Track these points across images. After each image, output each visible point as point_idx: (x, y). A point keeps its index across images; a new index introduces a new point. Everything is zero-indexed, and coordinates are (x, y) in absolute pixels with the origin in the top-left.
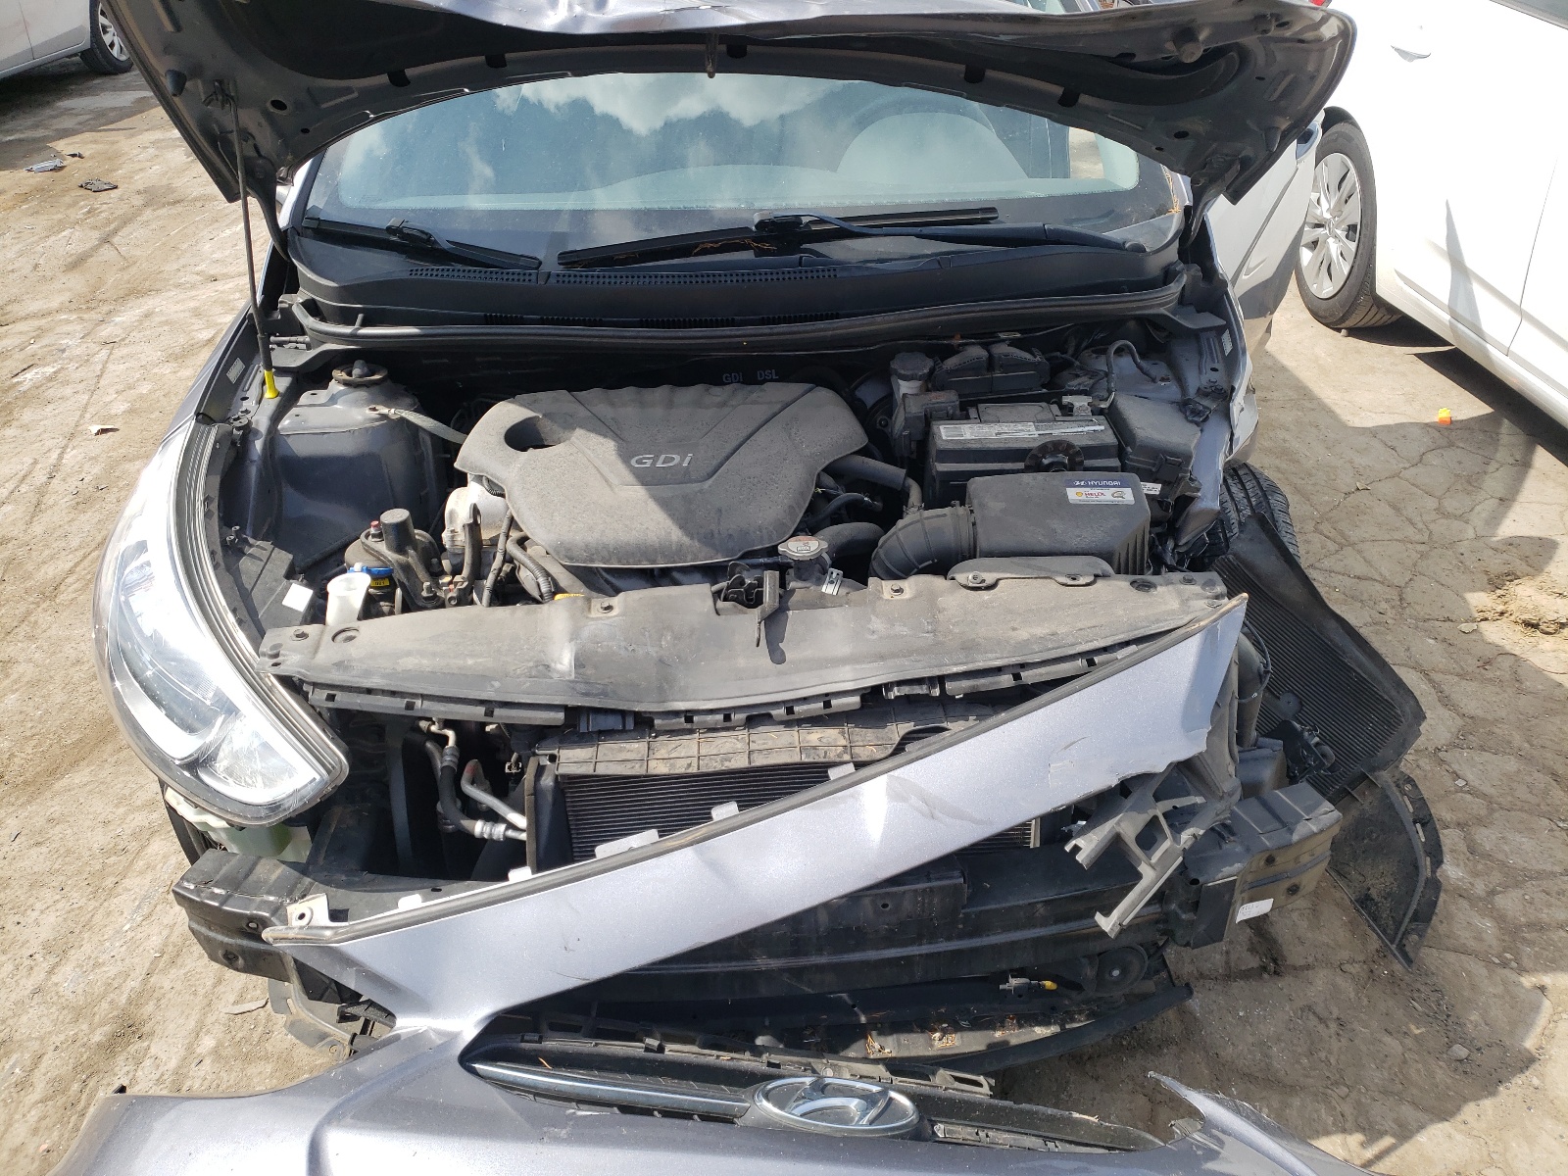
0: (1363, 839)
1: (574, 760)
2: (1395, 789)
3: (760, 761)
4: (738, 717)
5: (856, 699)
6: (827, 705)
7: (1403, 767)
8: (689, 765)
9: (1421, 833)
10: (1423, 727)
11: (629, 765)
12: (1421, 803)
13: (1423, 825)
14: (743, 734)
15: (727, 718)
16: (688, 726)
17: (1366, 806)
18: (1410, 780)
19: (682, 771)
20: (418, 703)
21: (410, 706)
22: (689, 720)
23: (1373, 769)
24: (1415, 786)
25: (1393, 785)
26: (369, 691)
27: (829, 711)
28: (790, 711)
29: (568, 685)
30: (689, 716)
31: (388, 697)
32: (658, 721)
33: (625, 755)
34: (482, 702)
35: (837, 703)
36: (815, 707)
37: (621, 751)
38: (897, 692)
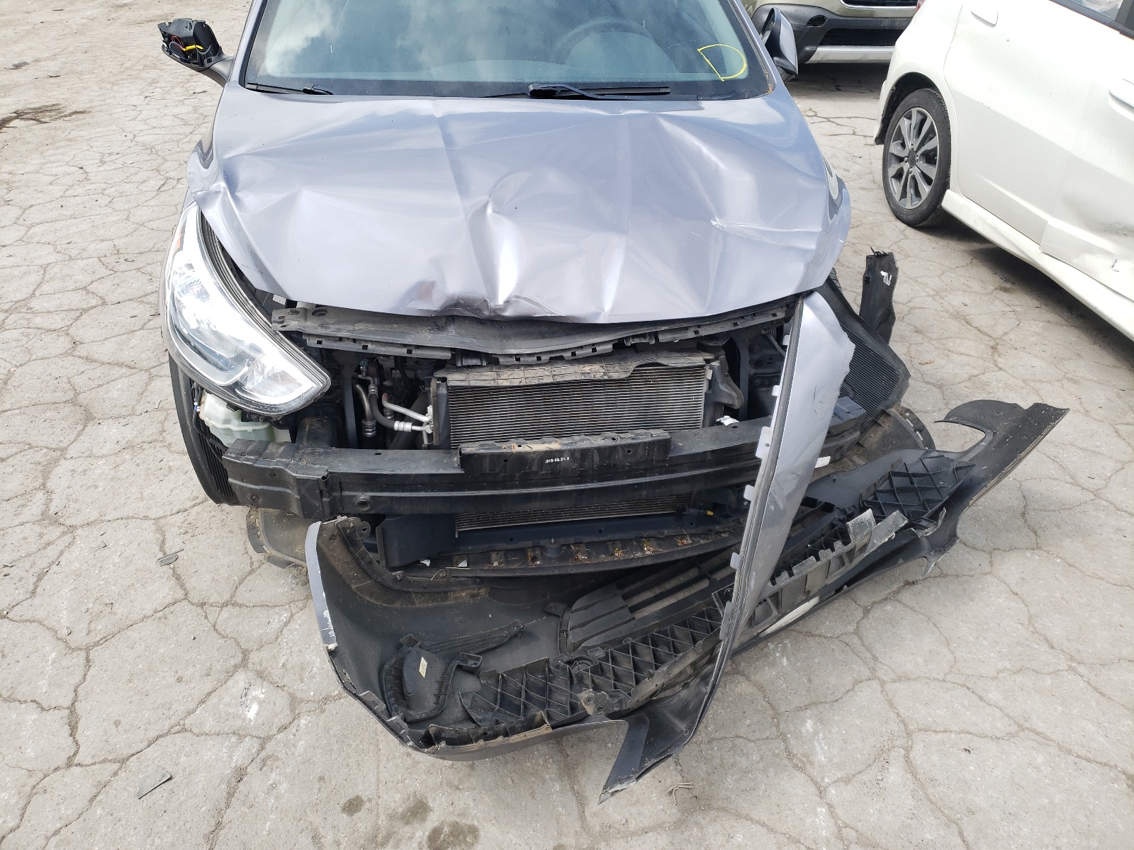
0: (888, 445)
1: (456, 379)
2: (900, 416)
3: (559, 379)
4: (545, 358)
5: (610, 347)
6: (594, 350)
7: (903, 404)
8: (521, 382)
9: (920, 436)
10: (910, 381)
11: (487, 382)
12: (917, 421)
13: (920, 432)
14: (548, 368)
15: (539, 359)
16: (518, 363)
17: (886, 428)
18: (908, 410)
19: (517, 384)
20: (370, 346)
21: (365, 347)
22: (518, 360)
23: (888, 407)
24: (911, 412)
25: (898, 414)
26: (341, 339)
27: (595, 353)
28: (574, 354)
29: (452, 338)
30: (518, 357)
31: (352, 343)
32: (501, 360)
33: (484, 378)
34: (405, 345)
35: (600, 349)
36: (588, 351)
37: (482, 375)
38: (632, 342)
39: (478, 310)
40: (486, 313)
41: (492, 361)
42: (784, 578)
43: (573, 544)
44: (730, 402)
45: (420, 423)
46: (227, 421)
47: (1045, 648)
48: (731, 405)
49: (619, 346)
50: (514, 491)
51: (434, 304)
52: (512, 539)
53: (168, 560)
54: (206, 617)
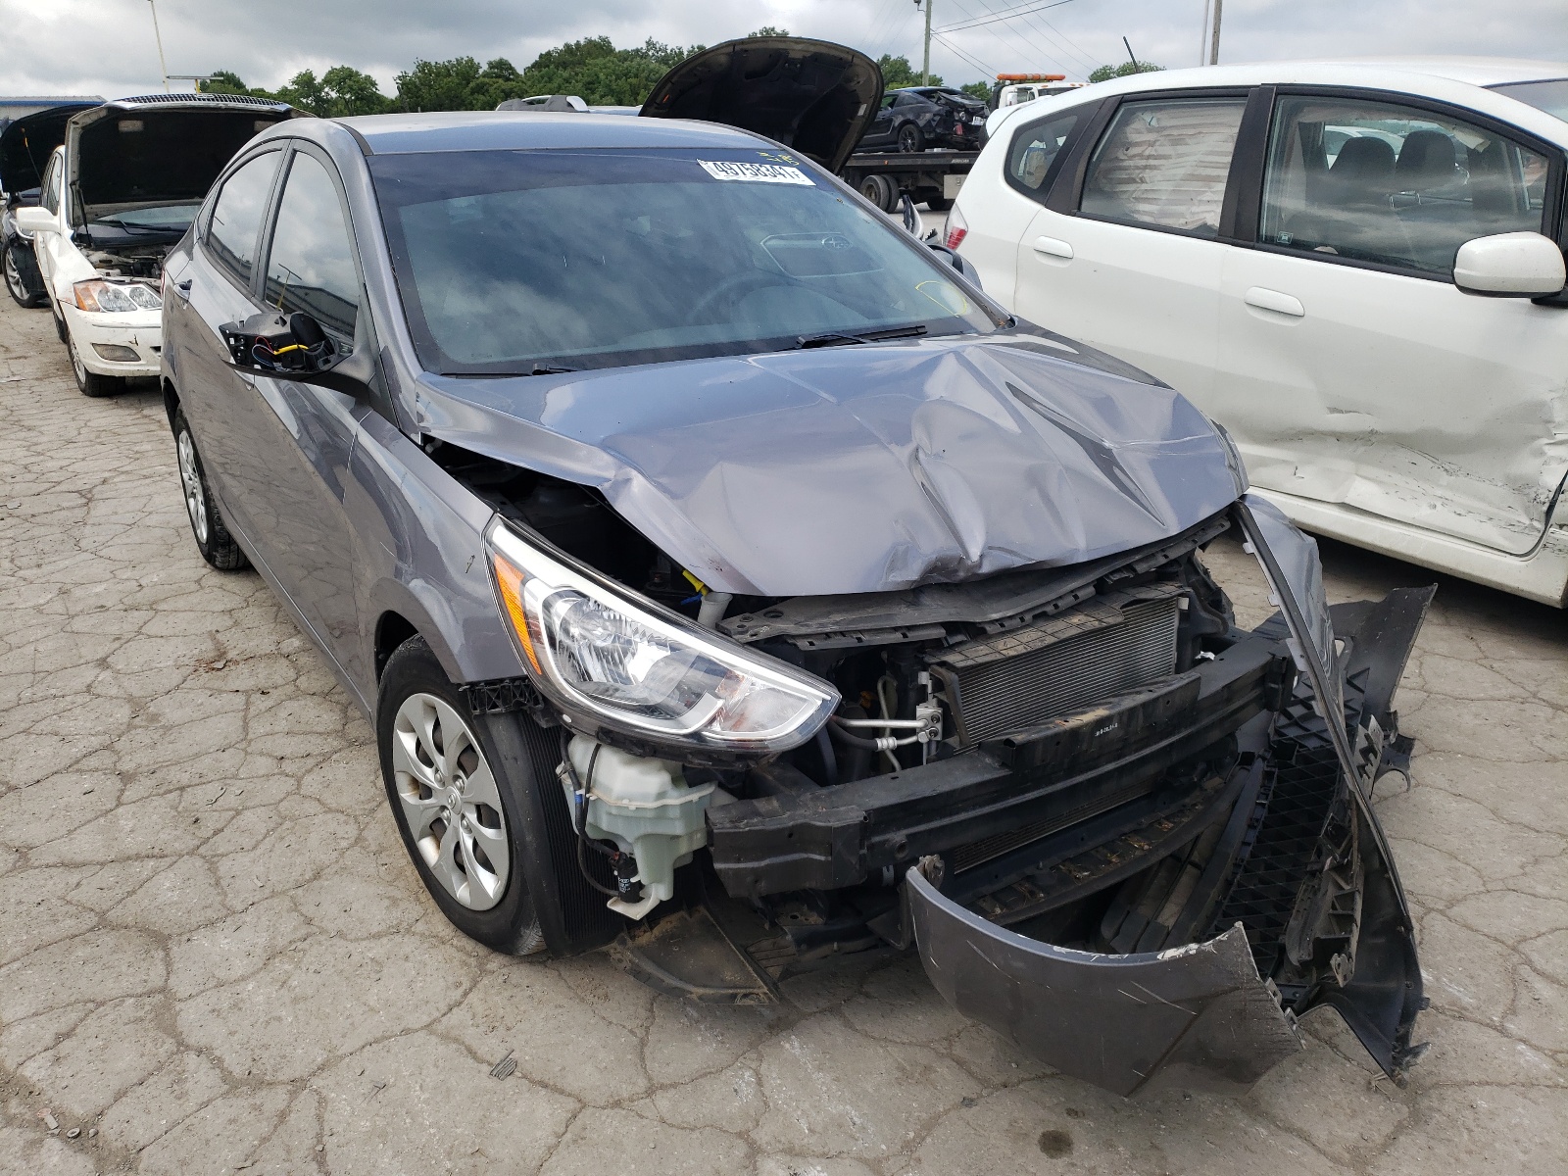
1: (956, 660)
4: (1028, 618)
5: (1091, 590)
6: (1076, 597)
8: (1025, 648)
11: (992, 655)
14: (1034, 629)
15: (1022, 620)
16: (1004, 630)
19: (1022, 652)
22: (1002, 625)
26: (828, 635)
27: (1078, 601)
28: (1056, 606)
29: (937, 611)
30: (1000, 622)
31: (840, 637)
32: (989, 629)
33: (979, 653)
34: (896, 629)
35: (1082, 594)
36: (1071, 600)
37: (977, 651)
38: (1116, 577)
39: (954, 571)
40: (962, 574)
41: (976, 632)
43: (1060, 864)
44: (1214, 631)
45: (912, 732)
46: (661, 795)
47: (1533, 835)
48: (1215, 633)
49: (1102, 589)
50: (1060, 786)
51: (912, 573)
52: (996, 877)
53: (504, 1069)
54: (641, 1117)
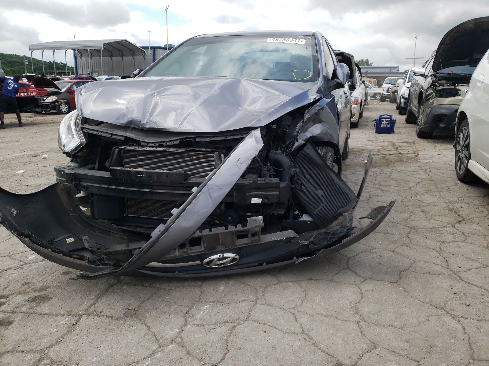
5: (179, 142)
17: (340, 220)
21: (99, 133)
22: (148, 144)
23: (344, 212)
26: (94, 130)
28: (166, 144)
31: (96, 132)
35: (175, 142)
36: (171, 143)
38: (186, 140)
39: (137, 125)
40: (140, 126)
41: (138, 143)
42: (206, 232)
